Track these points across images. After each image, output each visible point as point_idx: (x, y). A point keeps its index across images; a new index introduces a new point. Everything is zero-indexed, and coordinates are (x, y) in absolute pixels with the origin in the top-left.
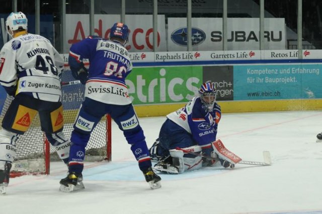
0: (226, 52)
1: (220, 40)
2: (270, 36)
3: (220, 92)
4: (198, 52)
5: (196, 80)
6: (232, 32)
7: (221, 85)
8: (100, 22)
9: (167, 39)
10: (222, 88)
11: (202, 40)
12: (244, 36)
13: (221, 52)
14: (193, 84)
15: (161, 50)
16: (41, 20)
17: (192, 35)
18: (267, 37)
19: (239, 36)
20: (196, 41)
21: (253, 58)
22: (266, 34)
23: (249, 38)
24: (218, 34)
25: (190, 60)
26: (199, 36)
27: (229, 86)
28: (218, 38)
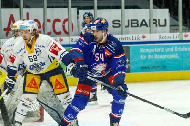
0: (124, 36)
1: (119, 27)
2: (157, 23)
6: (129, 21)
8: (28, 14)
9: (78, 26)
12: (137, 23)
13: (120, 36)
15: (75, 35)
18: (155, 23)
19: (134, 23)
21: (145, 40)
22: (154, 21)
23: (142, 25)
24: (117, 22)
28: (118, 25)
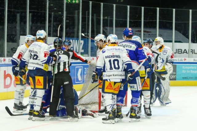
2: (193, 52)
3: (170, 76)
6: (176, 49)
12: (181, 51)
18: (192, 52)
19: (180, 51)
21: (186, 61)
22: (191, 51)
23: (184, 52)
27: (174, 74)
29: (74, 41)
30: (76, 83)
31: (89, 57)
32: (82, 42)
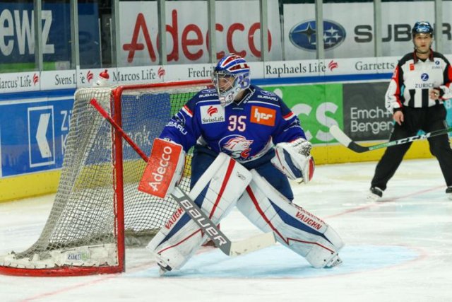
0: (380, 60)
1: (369, 40)
3: (372, 125)
4: (335, 61)
5: (333, 107)
6: (390, 27)
7: (373, 114)
8: (175, 13)
9: (282, 39)
10: (375, 120)
11: (340, 40)
12: (408, 32)
13: (372, 60)
14: (328, 114)
15: (275, 59)
16: (80, 13)
17: (324, 33)
18: (447, 32)
19: (402, 33)
20: (330, 43)
22: (445, 28)
24: (366, 30)
25: (322, 74)
26: (335, 34)
27: (385, 115)
28: (367, 37)
29: (17, 12)
30: (32, 166)
31: (73, 72)
32: (47, 15)
